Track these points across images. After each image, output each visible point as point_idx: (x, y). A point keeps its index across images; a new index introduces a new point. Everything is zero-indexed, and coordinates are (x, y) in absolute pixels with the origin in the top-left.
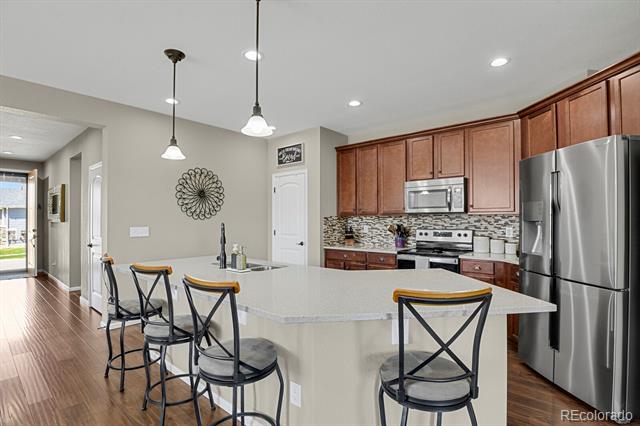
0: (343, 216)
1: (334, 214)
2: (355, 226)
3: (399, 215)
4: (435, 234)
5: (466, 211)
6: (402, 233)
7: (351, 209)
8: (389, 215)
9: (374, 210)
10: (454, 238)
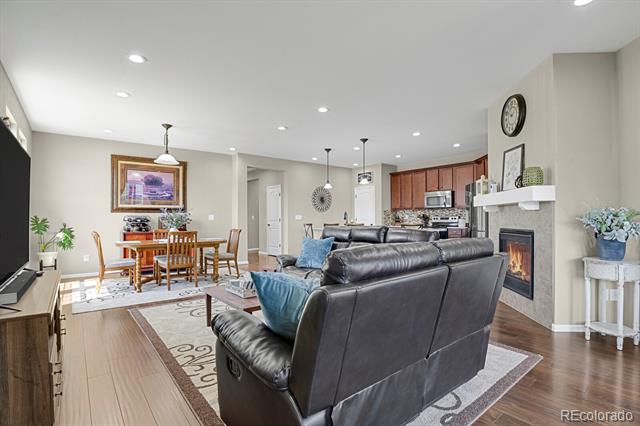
0: (394, 210)
1: (389, 209)
2: (401, 216)
3: (423, 209)
4: (442, 219)
5: (453, 205)
6: (426, 218)
7: (398, 206)
8: (419, 209)
9: (409, 206)
10: (450, 220)
